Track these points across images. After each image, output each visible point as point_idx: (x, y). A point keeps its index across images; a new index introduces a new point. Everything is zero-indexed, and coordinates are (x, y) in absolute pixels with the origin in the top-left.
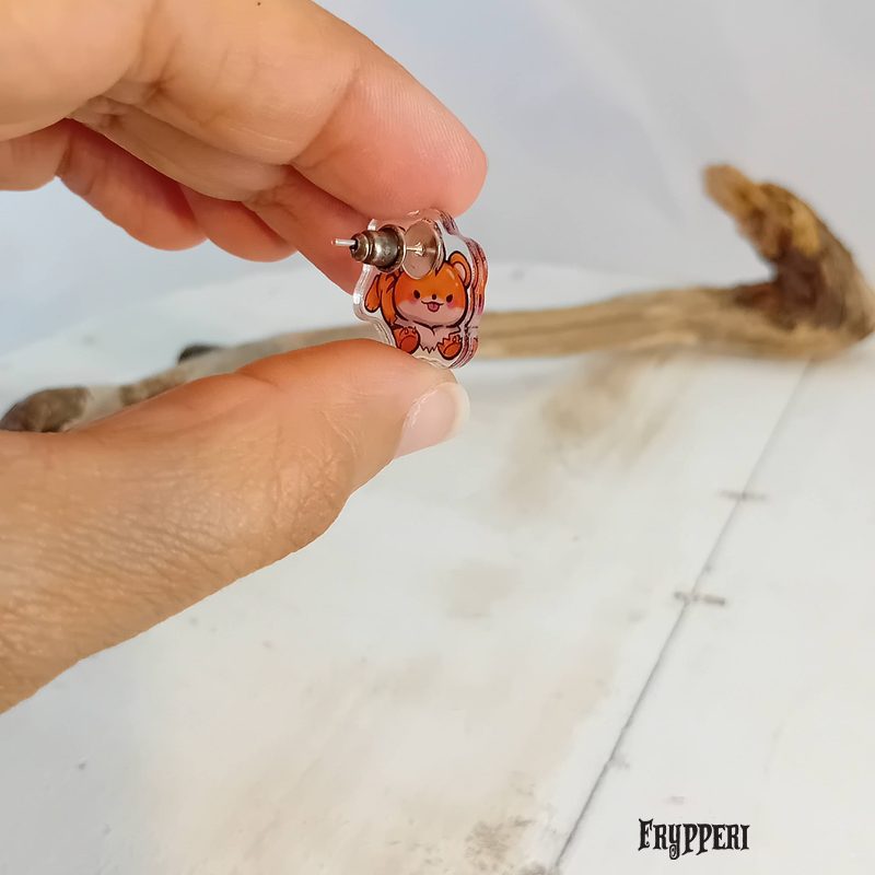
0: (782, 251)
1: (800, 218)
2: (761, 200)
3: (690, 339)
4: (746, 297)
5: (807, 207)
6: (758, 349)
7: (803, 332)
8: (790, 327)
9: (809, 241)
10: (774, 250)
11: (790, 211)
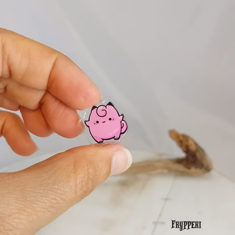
0: (187, 150)
1: (190, 142)
2: (181, 138)
3: (166, 171)
4: (179, 161)
5: (192, 140)
6: (183, 174)
7: (193, 170)
8: (189, 168)
9: (193, 148)
10: (185, 150)
11: (188, 141)
